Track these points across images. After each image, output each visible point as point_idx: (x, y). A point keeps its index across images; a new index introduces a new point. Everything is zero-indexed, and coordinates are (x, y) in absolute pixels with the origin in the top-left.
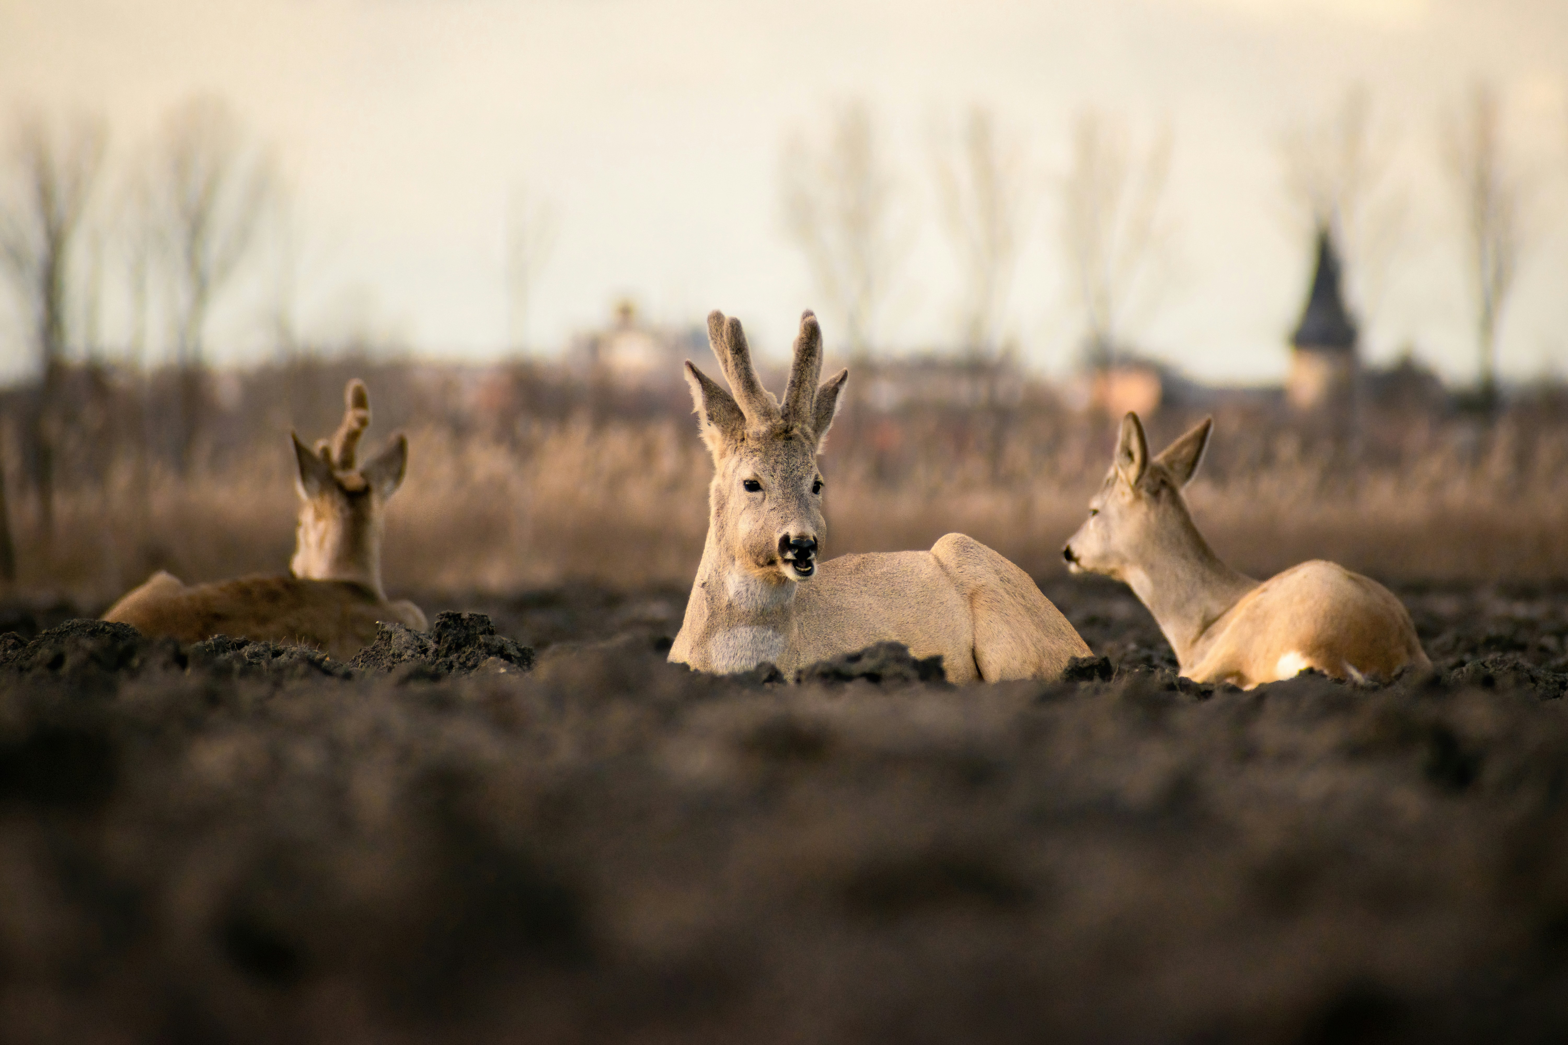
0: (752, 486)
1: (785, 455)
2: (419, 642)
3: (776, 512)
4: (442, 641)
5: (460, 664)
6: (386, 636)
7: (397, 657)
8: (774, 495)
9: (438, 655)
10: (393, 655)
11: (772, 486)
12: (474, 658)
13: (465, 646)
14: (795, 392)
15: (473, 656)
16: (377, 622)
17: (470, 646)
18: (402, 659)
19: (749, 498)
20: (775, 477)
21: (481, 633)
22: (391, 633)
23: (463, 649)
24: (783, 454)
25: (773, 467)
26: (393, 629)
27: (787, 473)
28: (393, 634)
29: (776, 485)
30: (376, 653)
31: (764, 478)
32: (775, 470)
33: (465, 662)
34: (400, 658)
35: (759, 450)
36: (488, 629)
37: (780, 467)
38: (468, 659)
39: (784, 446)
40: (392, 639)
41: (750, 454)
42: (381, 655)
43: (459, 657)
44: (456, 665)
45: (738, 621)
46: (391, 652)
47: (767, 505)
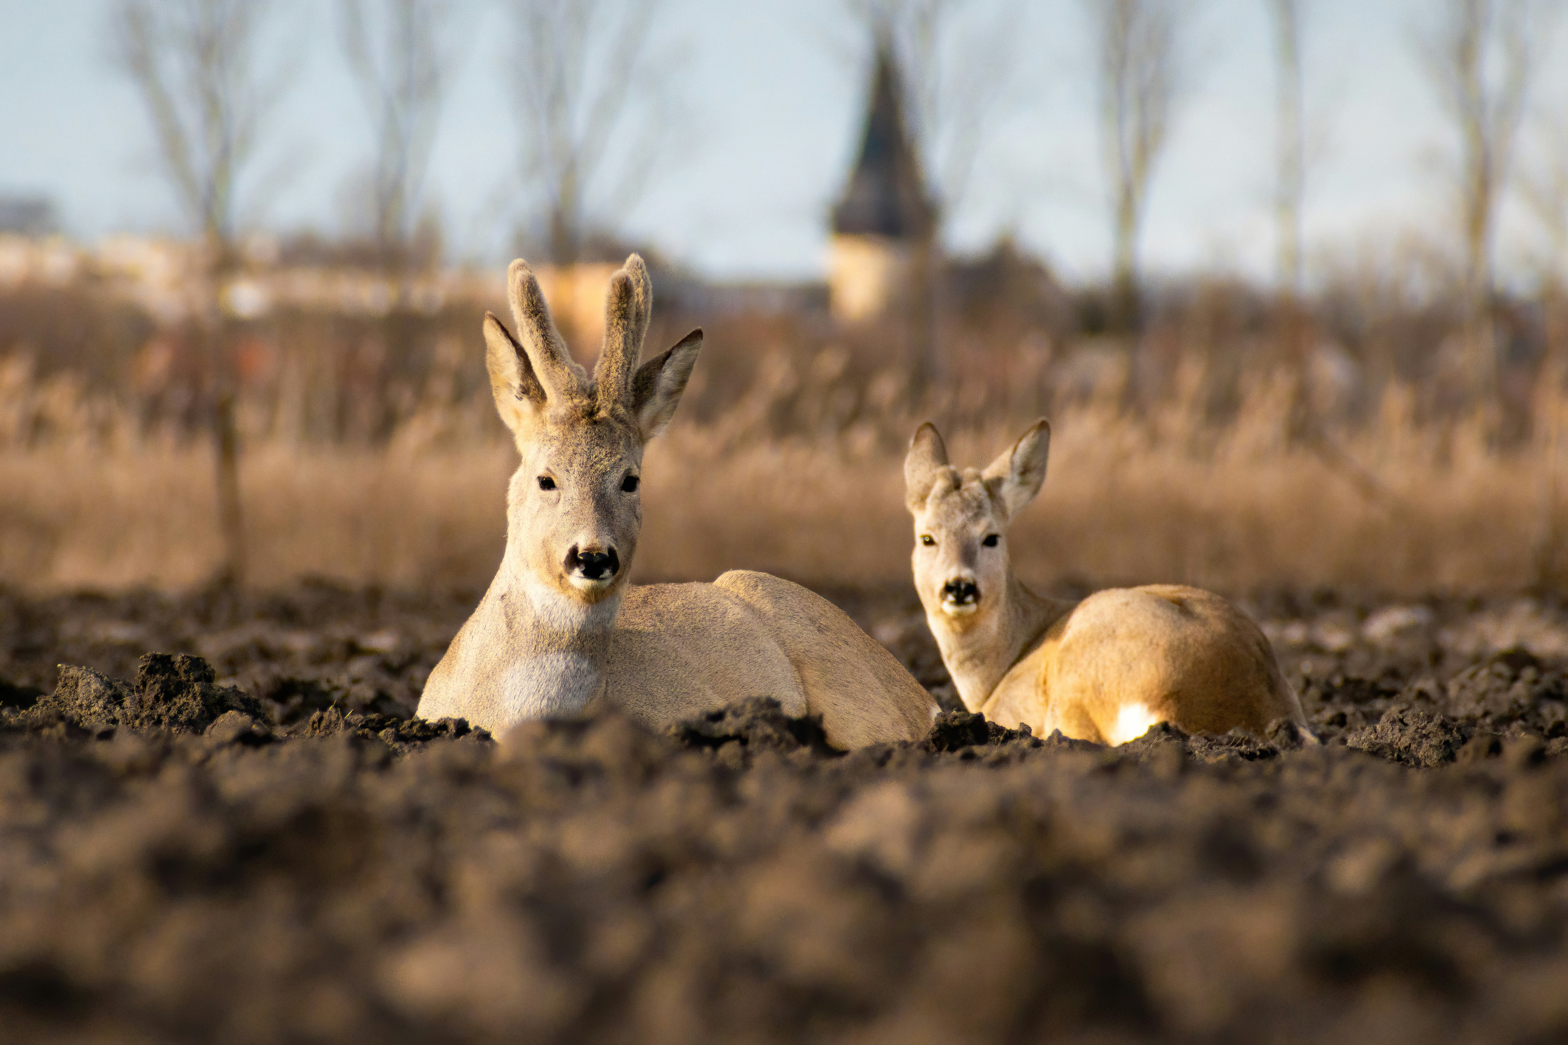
0: (547, 484)
1: (587, 444)
2: (113, 690)
3: (569, 517)
4: (147, 689)
5: (170, 717)
6: (71, 683)
7: (86, 709)
8: (569, 495)
9: (142, 707)
10: (81, 706)
11: (567, 483)
12: (187, 711)
13: (175, 696)
14: (606, 364)
15: (187, 709)
16: (59, 665)
17: (182, 696)
18: (92, 711)
19: (541, 498)
20: (570, 472)
21: (196, 680)
22: (78, 678)
23: (175, 699)
24: (584, 443)
25: (570, 460)
26: (79, 674)
27: (586, 467)
28: (80, 680)
29: (572, 482)
30: (58, 704)
31: (558, 473)
32: (572, 464)
33: (176, 716)
34: (89, 710)
35: (557, 439)
36: (205, 674)
37: (578, 459)
38: (180, 711)
39: (586, 433)
40: (80, 686)
41: (548, 443)
42: (65, 706)
43: (169, 709)
44: (165, 719)
45: (549, 645)
46: (78, 702)
47: (561, 508)
